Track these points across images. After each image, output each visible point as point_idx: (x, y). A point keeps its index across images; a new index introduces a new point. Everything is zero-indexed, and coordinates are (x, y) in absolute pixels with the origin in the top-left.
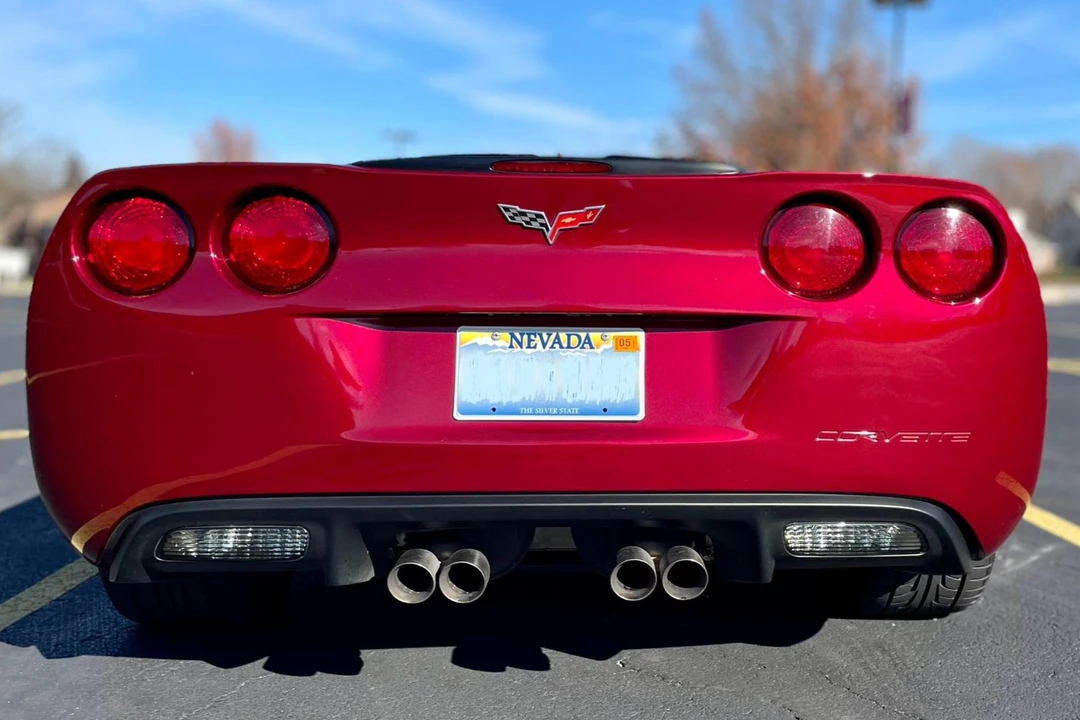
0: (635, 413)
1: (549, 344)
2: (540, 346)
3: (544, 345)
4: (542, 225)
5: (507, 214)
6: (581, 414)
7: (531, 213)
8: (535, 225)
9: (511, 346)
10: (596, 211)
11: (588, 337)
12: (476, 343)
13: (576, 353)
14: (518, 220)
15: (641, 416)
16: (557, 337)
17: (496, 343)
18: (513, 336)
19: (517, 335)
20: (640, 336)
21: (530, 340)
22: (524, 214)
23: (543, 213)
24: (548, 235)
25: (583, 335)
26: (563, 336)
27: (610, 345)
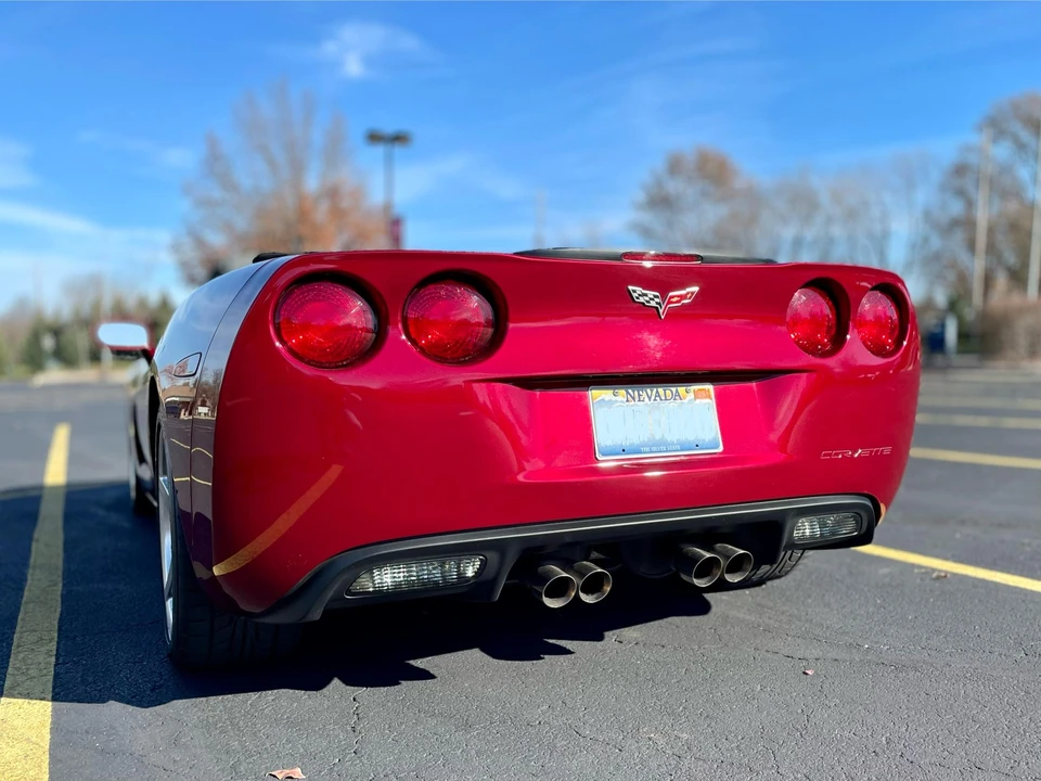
0: (717, 447)
1: (653, 398)
2: (647, 399)
3: (650, 398)
4: (657, 303)
5: (635, 295)
6: (682, 450)
7: (651, 294)
8: (653, 304)
9: (628, 401)
10: (692, 293)
11: (677, 391)
12: (603, 400)
13: (672, 404)
14: (642, 300)
15: (721, 449)
16: (657, 392)
17: (617, 398)
18: (628, 393)
19: (630, 391)
20: (709, 387)
21: (639, 395)
22: (646, 295)
23: (657, 294)
24: (661, 311)
25: (674, 389)
26: (661, 390)
27: (691, 396)
